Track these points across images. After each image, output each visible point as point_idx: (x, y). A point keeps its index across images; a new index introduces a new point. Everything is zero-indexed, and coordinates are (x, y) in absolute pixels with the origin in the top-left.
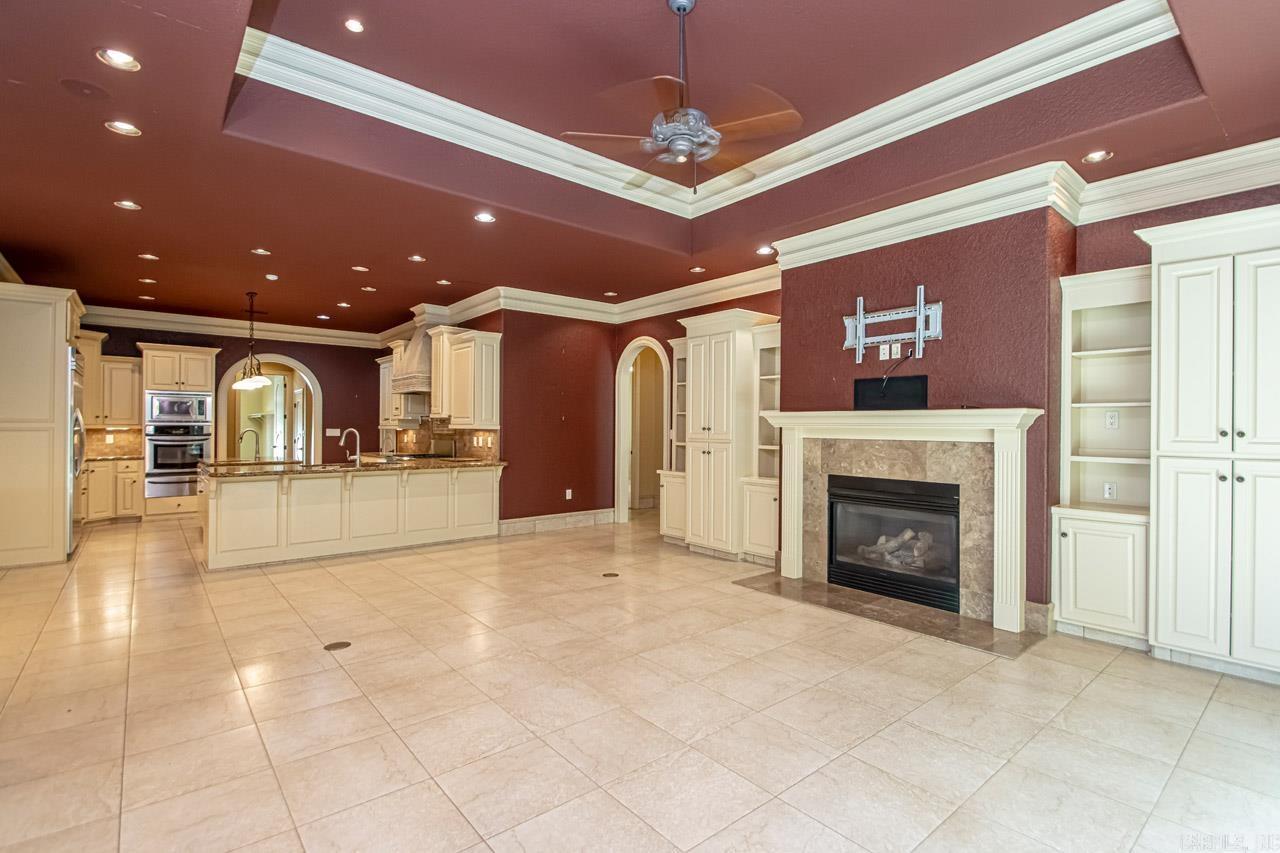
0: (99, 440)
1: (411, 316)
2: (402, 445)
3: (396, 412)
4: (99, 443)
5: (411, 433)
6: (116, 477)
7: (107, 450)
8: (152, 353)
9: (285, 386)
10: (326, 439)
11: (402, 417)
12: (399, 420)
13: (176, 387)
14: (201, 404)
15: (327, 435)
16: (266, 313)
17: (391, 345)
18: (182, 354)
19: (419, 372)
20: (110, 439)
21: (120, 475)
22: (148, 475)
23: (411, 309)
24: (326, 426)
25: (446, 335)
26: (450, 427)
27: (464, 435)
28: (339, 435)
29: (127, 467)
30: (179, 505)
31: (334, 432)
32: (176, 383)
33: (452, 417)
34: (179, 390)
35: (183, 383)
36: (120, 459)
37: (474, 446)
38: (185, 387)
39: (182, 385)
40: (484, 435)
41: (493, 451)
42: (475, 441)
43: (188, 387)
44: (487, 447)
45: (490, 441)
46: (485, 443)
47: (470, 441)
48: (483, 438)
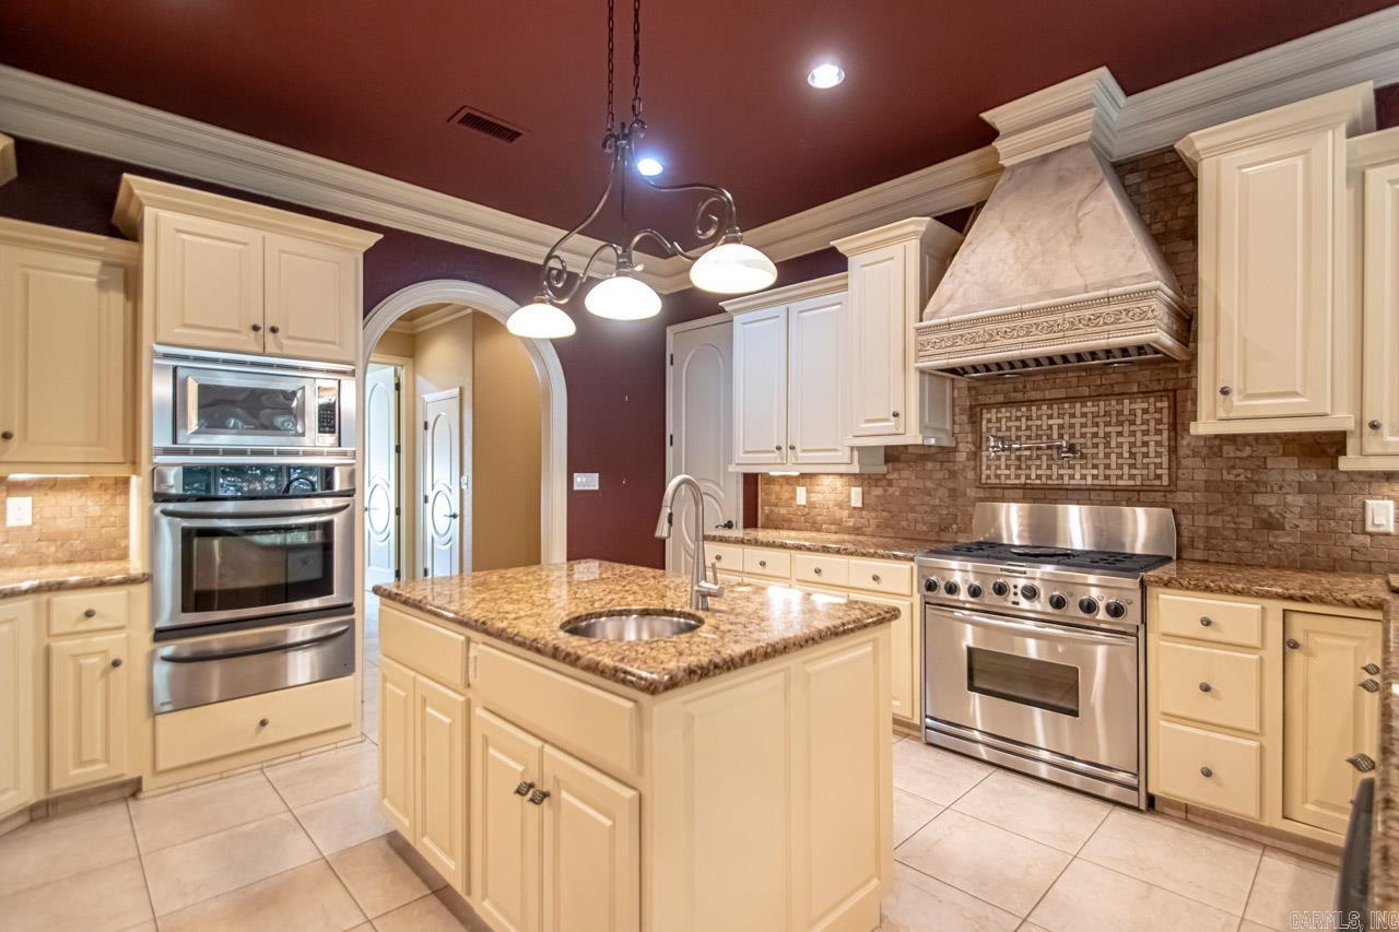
1: (989, 134)
5: (834, 482)
6: (48, 651)
7: (10, 551)
9: (398, 387)
10: (574, 496)
11: (911, 439)
13: (249, 340)
15: (576, 488)
16: (513, 136)
17: (842, 245)
18: (269, 237)
20: (19, 510)
21: (56, 645)
22: (161, 635)
23: (986, 116)
24: (574, 466)
27: (1254, 493)
28: (597, 488)
29: (89, 614)
30: (263, 723)
31: (588, 482)
32: (256, 328)
33: (1385, 429)
34: (260, 350)
35: (274, 330)
36: (60, 587)
37: (1369, 528)
38: (280, 346)
39: (270, 336)
42: (1382, 514)
43: (284, 342)
47: (1321, 514)
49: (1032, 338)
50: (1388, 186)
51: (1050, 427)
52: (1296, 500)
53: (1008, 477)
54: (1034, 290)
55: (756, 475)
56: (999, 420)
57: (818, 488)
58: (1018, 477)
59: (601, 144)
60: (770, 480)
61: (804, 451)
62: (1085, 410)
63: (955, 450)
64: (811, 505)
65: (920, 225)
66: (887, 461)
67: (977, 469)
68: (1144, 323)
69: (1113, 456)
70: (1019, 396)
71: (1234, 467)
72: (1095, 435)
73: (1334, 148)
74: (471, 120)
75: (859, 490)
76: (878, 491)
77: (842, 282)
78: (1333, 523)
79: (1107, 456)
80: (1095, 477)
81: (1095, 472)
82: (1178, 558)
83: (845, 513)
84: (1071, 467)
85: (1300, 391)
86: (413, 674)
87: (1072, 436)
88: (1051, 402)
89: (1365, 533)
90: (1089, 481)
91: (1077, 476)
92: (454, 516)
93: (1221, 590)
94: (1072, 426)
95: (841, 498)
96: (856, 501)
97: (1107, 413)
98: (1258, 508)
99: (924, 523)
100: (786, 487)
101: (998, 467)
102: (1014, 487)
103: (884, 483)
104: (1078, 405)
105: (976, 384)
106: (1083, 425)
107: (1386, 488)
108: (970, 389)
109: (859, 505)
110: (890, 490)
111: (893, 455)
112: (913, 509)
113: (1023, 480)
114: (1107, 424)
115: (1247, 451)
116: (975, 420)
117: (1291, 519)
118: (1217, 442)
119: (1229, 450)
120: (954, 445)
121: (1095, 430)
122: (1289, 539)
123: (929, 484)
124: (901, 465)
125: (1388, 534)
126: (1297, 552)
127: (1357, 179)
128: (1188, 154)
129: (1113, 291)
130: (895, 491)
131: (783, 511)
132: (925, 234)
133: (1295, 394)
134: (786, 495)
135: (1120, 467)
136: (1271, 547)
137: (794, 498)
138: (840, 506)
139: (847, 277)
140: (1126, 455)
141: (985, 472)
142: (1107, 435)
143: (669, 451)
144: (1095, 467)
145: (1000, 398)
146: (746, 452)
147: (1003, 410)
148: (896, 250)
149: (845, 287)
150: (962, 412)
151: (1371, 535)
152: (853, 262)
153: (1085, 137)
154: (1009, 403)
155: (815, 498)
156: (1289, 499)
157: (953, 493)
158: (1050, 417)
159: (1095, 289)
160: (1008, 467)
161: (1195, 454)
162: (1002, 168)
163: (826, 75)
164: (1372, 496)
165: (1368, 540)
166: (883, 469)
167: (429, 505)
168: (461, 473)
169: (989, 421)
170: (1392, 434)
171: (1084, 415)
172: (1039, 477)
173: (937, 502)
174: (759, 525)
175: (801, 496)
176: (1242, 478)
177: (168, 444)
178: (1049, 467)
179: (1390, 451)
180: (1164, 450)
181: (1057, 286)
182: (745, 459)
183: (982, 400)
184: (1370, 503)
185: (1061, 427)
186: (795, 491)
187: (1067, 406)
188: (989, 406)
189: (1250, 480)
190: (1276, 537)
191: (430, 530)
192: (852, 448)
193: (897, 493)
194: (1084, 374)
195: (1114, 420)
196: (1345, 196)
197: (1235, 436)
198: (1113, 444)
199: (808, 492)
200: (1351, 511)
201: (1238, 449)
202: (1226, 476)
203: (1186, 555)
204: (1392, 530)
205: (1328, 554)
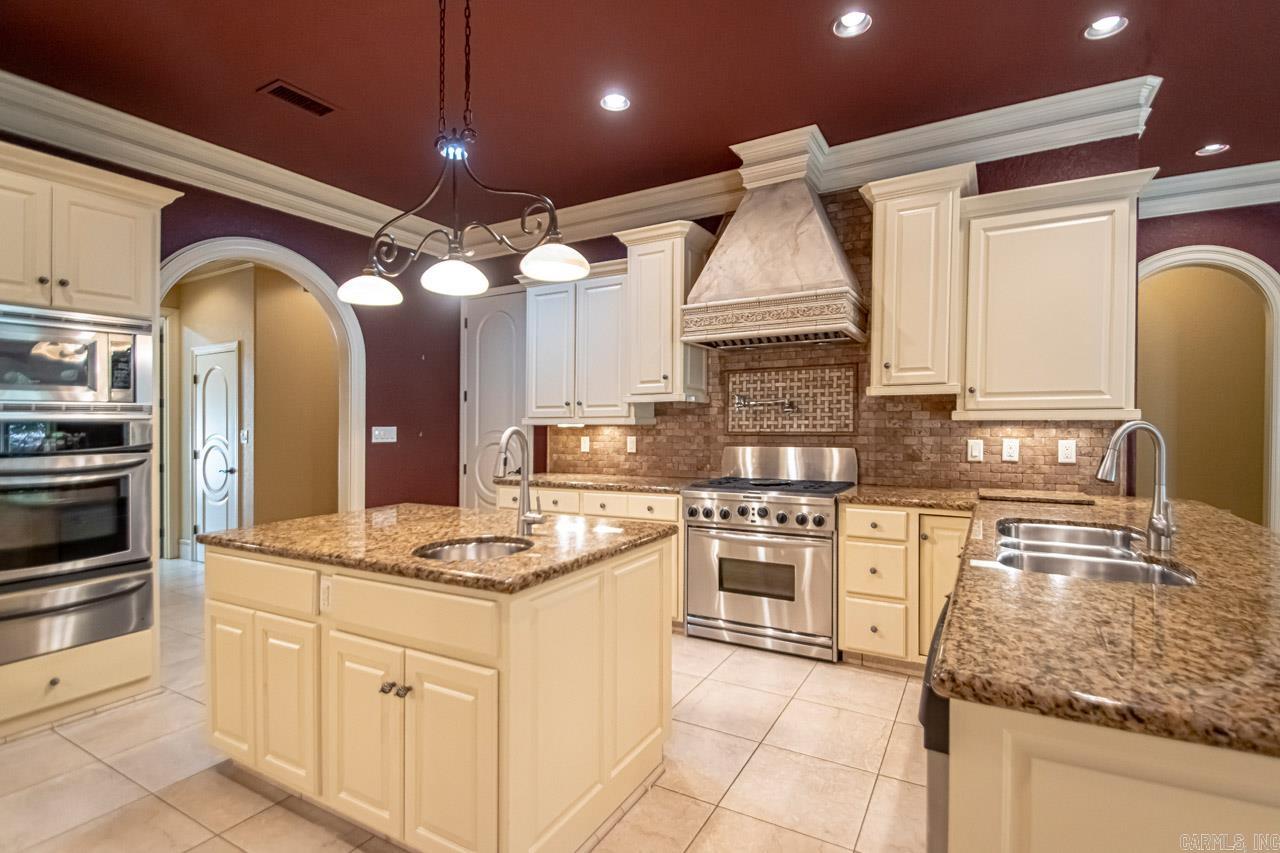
1: (736, 162)
5: (613, 432)
10: (373, 450)
13: (37, 294)
15: (374, 440)
16: (322, 110)
17: (623, 236)
18: (58, 187)
23: (734, 148)
24: (373, 419)
27: (904, 436)
28: (395, 440)
30: (54, 682)
31: (386, 435)
32: (42, 281)
33: (978, 393)
34: (47, 303)
35: (63, 283)
37: (970, 459)
38: (70, 299)
39: (58, 290)
40: (1035, 433)
41: (1087, 472)
42: (976, 449)
43: (75, 296)
44: (1055, 462)
45: (1067, 449)
46: (1039, 452)
47: (943, 449)
48: (1028, 441)
49: (765, 322)
50: (982, 232)
51: (777, 388)
52: (929, 441)
53: (747, 427)
54: (767, 286)
55: (545, 428)
56: (741, 383)
57: (600, 438)
58: (754, 426)
59: (433, 143)
60: (558, 431)
61: (589, 406)
62: (800, 376)
63: (708, 405)
64: (593, 452)
65: (685, 227)
66: (656, 415)
67: (725, 421)
68: (838, 316)
69: (819, 411)
70: (755, 365)
71: (892, 418)
72: (807, 395)
73: (953, 202)
74: (283, 93)
75: (634, 438)
76: (649, 439)
77: (623, 266)
78: (949, 456)
79: (815, 411)
80: (807, 426)
81: (807, 422)
82: (859, 483)
83: (623, 458)
84: (791, 419)
85: (930, 366)
86: (252, 612)
87: (792, 395)
88: (778, 369)
89: (967, 462)
90: (803, 429)
91: (795, 426)
92: (232, 471)
93: (884, 503)
94: (791, 388)
95: (619, 445)
97: (815, 379)
98: (908, 446)
99: (685, 464)
100: (573, 437)
101: (740, 419)
102: (752, 434)
103: (654, 432)
104: (796, 372)
105: (726, 354)
106: (799, 388)
107: (979, 432)
108: (720, 357)
109: (634, 451)
110: (659, 438)
111: (661, 410)
112: (676, 453)
113: (758, 429)
114: (815, 387)
115: (900, 408)
116: (723, 383)
117: (926, 454)
118: (882, 401)
119: (890, 406)
120: (708, 402)
121: (807, 391)
122: (924, 468)
123: (690, 433)
124: (667, 418)
125: (979, 462)
126: (929, 476)
127: (966, 226)
128: (867, 197)
129: (819, 291)
130: (662, 439)
131: (569, 458)
132: (688, 234)
133: (927, 369)
134: (571, 444)
135: (822, 418)
136: (914, 473)
137: (579, 446)
138: (618, 452)
139: (626, 263)
140: (827, 410)
141: (731, 423)
142: (815, 395)
143: (463, 406)
144: (807, 418)
145: (742, 366)
146: (538, 407)
147: (745, 375)
148: (666, 244)
149: (625, 271)
150: (715, 376)
151: (971, 463)
152: (632, 251)
153: (802, 175)
154: (749, 370)
155: (597, 445)
156: (925, 440)
157: (707, 440)
158: (777, 381)
159: (808, 289)
160: (747, 419)
161: (869, 409)
162: (744, 189)
163: (615, 101)
164: (971, 437)
165: (968, 466)
166: (654, 421)
167: (200, 461)
168: (240, 428)
169: (734, 383)
170: (981, 396)
171: (800, 380)
172: (769, 426)
173: (695, 447)
174: (548, 470)
175: (585, 444)
176: (897, 426)
178: (776, 419)
179: (981, 407)
180: (850, 406)
181: (784, 284)
182: (537, 413)
183: (730, 367)
184: (971, 442)
185: (784, 388)
186: (579, 441)
187: (788, 373)
188: (734, 372)
189: (902, 427)
190: (916, 466)
191: (200, 486)
192: (629, 404)
193: (665, 441)
194: (800, 349)
195: (819, 384)
196: (959, 236)
197: (894, 396)
198: (819, 402)
199: (591, 441)
200: (960, 447)
201: (895, 406)
202: (888, 425)
203: (863, 481)
204: (981, 459)
205: (946, 476)
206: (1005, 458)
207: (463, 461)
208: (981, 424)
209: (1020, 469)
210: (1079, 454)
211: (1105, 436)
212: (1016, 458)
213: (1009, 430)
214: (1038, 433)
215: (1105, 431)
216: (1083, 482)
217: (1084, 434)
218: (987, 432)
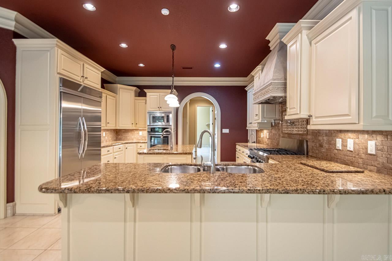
0: (137, 134)
2: (260, 139)
3: (256, 118)
4: (137, 135)
5: (265, 132)
7: (140, 138)
8: (150, 94)
10: (222, 135)
11: (260, 121)
12: (258, 123)
14: (168, 116)
15: (223, 132)
16: (192, 68)
18: (161, 93)
19: (275, 80)
20: (141, 133)
23: (267, 38)
24: (222, 128)
25: (305, 32)
26: (309, 127)
27: (319, 136)
28: (228, 132)
29: (141, 146)
31: (226, 131)
32: (158, 108)
33: (313, 117)
34: (159, 110)
35: (161, 107)
36: (138, 143)
37: (337, 148)
38: (162, 109)
40: (359, 137)
41: (380, 160)
42: (339, 143)
43: (163, 109)
44: (366, 153)
45: (372, 146)
46: (361, 147)
47: (329, 143)
48: (357, 140)
50: (314, 45)
52: (325, 138)
53: (286, 131)
54: (263, 84)
61: (253, 124)
63: (279, 123)
66: (272, 126)
67: (282, 128)
75: (268, 133)
76: (270, 134)
78: (331, 146)
79: (298, 125)
80: (297, 131)
83: (267, 140)
84: (294, 128)
91: (294, 131)
96: (268, 138)
98: (320, 140)
99: (276, 143)
100: (260, 133)
101: (285, 128)
102: (286, 134)
103: (271, 132)
105: (282, 105)
107: (340, 135)
112: (275, 139)
117: (324, 144)
122: (324, 150)
123: (276, 133)
125: (340, 150)
126: (325, 154)
130: (273, 134)
134: (260, 135)
135: (300, 128)
136: (321, 153)
138: (266, 138)
140: (301, 125)
149: (254, 84)
150: (281, 113)
152: (255, 78)
153: (279, 41)
155: (264, 136)
157: (279, 135)
162: (270, 51)
164: (338, 137)
165: (336, 151)
172: (289, 131)
173: (277, 137)
174: (257, 142)
175: (262, 135)
177: (149, 124)
178: (291, 128)
182: (248, 126)
184: (337, 140)
188: (284, 111)
189: (318, 132)
190: (322, 150)
200: (334, 142)
203: (309, 154)
204: (341, 149)
205: (330, 155)
206: (348, 149)
207: (249, 139)
208: (341, 131)
209: (354, 155)
210: (377, 149)
211: (389, 140)
212: (352, 149)
213: (350, 135)
214: (361, 136)
215: (389, 137)
216: (378, 166)
217: (380, 138)
218: (342, 135)
